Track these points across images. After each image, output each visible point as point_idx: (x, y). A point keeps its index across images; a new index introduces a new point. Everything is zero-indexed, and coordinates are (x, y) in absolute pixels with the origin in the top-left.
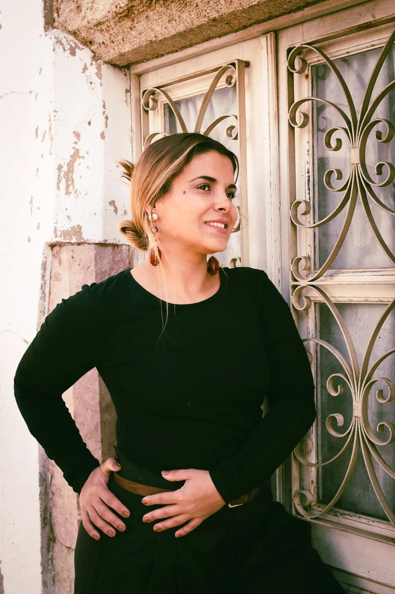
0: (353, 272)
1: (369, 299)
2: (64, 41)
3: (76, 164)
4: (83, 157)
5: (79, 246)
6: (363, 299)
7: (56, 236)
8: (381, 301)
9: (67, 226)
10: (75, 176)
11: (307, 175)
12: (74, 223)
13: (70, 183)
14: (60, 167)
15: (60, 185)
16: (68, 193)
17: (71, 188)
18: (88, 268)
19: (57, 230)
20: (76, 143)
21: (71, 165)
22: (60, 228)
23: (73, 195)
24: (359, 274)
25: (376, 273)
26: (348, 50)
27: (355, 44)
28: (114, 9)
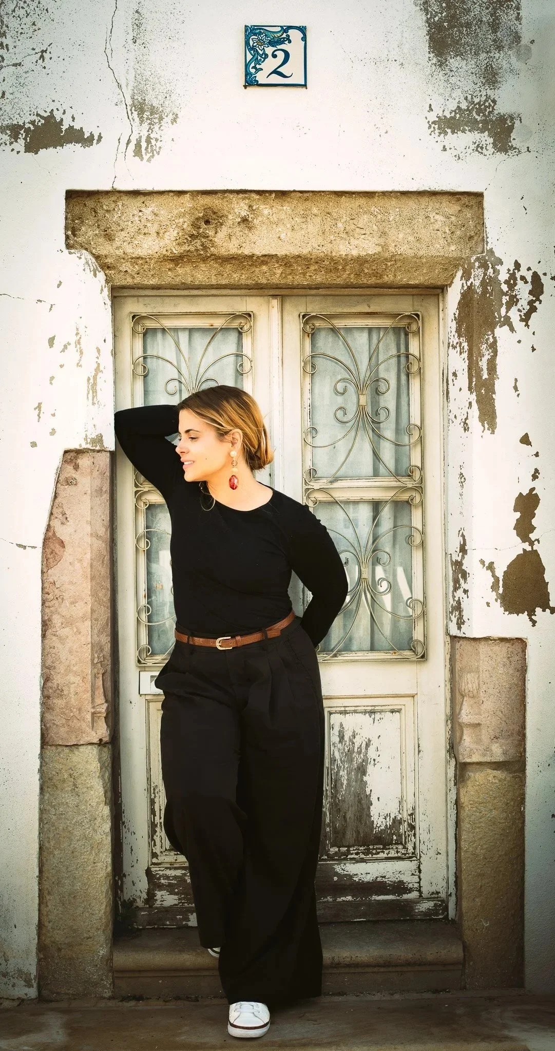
0: (350, 480)
1: (364, 498)
2: (90, 262)
3: (98, 377)
4: (102, 371)
5: (98, 453)
6: (359, 498)
7: (87, 443)
8: (373, 499)
9: (93, 435)
10: (98, 388)
11: (309, 408)
12: (98, 432)
13: (95, 394)
14: (89, 379)
15: (89, 395)
16: (93, 404)
17: (95, 399)
18: (104, 474)
19: (88, 437)
20: (98, 358)
21: (95, 378)
22: (90, 436)
23: (96, 405)
24: (355, 481)
25: (369, 480)
26: (346, 324)
27: (353, 321)
28: (165, 253)
